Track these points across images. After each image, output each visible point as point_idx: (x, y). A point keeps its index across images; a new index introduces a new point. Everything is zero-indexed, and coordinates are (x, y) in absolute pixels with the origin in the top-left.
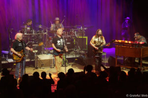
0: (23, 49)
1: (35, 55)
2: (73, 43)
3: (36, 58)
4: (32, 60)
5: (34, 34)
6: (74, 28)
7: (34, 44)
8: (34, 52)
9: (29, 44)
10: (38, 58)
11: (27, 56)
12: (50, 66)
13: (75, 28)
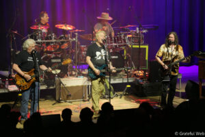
0: (35, 67)
1: (57, 79)
2: (123, 57)
3: (57, 83)
4: (51, 88)
5: (53, 40)
6: (124, 30)
7: (54, 58)
8: (54, 72)
9: (45, 59)
10: (61, 83)
11: (42, 79)
12: (83, 98)
13: (127, 30)
